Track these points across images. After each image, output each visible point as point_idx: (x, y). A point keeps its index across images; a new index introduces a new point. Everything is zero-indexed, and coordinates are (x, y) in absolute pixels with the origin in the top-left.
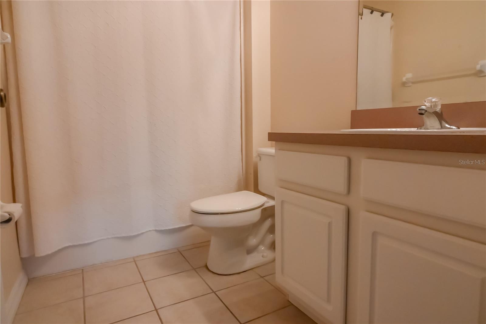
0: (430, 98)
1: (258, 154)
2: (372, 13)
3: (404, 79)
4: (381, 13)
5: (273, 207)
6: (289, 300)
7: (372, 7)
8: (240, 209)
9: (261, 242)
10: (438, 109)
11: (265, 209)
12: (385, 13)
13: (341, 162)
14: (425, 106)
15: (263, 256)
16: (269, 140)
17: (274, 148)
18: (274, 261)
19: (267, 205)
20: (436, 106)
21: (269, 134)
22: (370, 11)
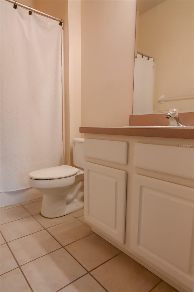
0: (173, 109)
1: (73, 142)
2: (142, 57)
3: (160, 99)
4: (148, 58)
5: (82, 175)
6: (93, 230)
7: (143, 54)
8: (62, 176)
9: (76, 197)
10: (177, 115)
11: (78, 176)
12: (150, 58)
13: (123, 145)
14: (170, 113)
15: (76, 206)
16: (80, 132)
17: (83, 138)
18: (83, 208)
19: (79, 174)
20: (175, 113)
21: (80, 128)
22: (142, 56)
